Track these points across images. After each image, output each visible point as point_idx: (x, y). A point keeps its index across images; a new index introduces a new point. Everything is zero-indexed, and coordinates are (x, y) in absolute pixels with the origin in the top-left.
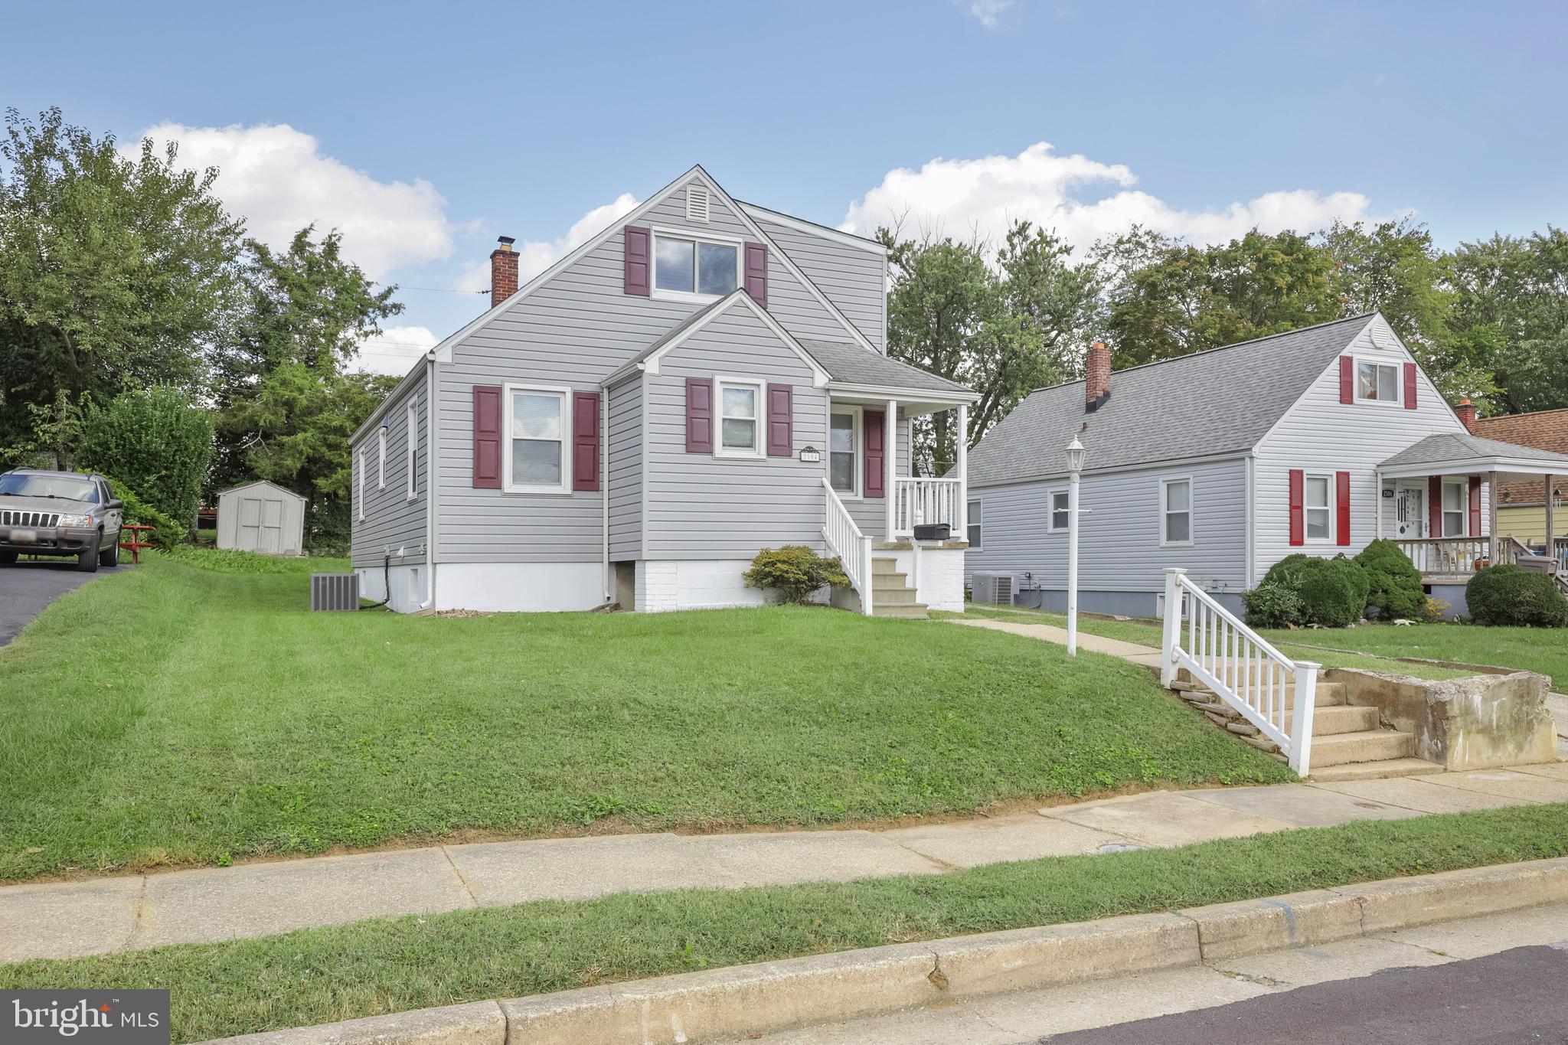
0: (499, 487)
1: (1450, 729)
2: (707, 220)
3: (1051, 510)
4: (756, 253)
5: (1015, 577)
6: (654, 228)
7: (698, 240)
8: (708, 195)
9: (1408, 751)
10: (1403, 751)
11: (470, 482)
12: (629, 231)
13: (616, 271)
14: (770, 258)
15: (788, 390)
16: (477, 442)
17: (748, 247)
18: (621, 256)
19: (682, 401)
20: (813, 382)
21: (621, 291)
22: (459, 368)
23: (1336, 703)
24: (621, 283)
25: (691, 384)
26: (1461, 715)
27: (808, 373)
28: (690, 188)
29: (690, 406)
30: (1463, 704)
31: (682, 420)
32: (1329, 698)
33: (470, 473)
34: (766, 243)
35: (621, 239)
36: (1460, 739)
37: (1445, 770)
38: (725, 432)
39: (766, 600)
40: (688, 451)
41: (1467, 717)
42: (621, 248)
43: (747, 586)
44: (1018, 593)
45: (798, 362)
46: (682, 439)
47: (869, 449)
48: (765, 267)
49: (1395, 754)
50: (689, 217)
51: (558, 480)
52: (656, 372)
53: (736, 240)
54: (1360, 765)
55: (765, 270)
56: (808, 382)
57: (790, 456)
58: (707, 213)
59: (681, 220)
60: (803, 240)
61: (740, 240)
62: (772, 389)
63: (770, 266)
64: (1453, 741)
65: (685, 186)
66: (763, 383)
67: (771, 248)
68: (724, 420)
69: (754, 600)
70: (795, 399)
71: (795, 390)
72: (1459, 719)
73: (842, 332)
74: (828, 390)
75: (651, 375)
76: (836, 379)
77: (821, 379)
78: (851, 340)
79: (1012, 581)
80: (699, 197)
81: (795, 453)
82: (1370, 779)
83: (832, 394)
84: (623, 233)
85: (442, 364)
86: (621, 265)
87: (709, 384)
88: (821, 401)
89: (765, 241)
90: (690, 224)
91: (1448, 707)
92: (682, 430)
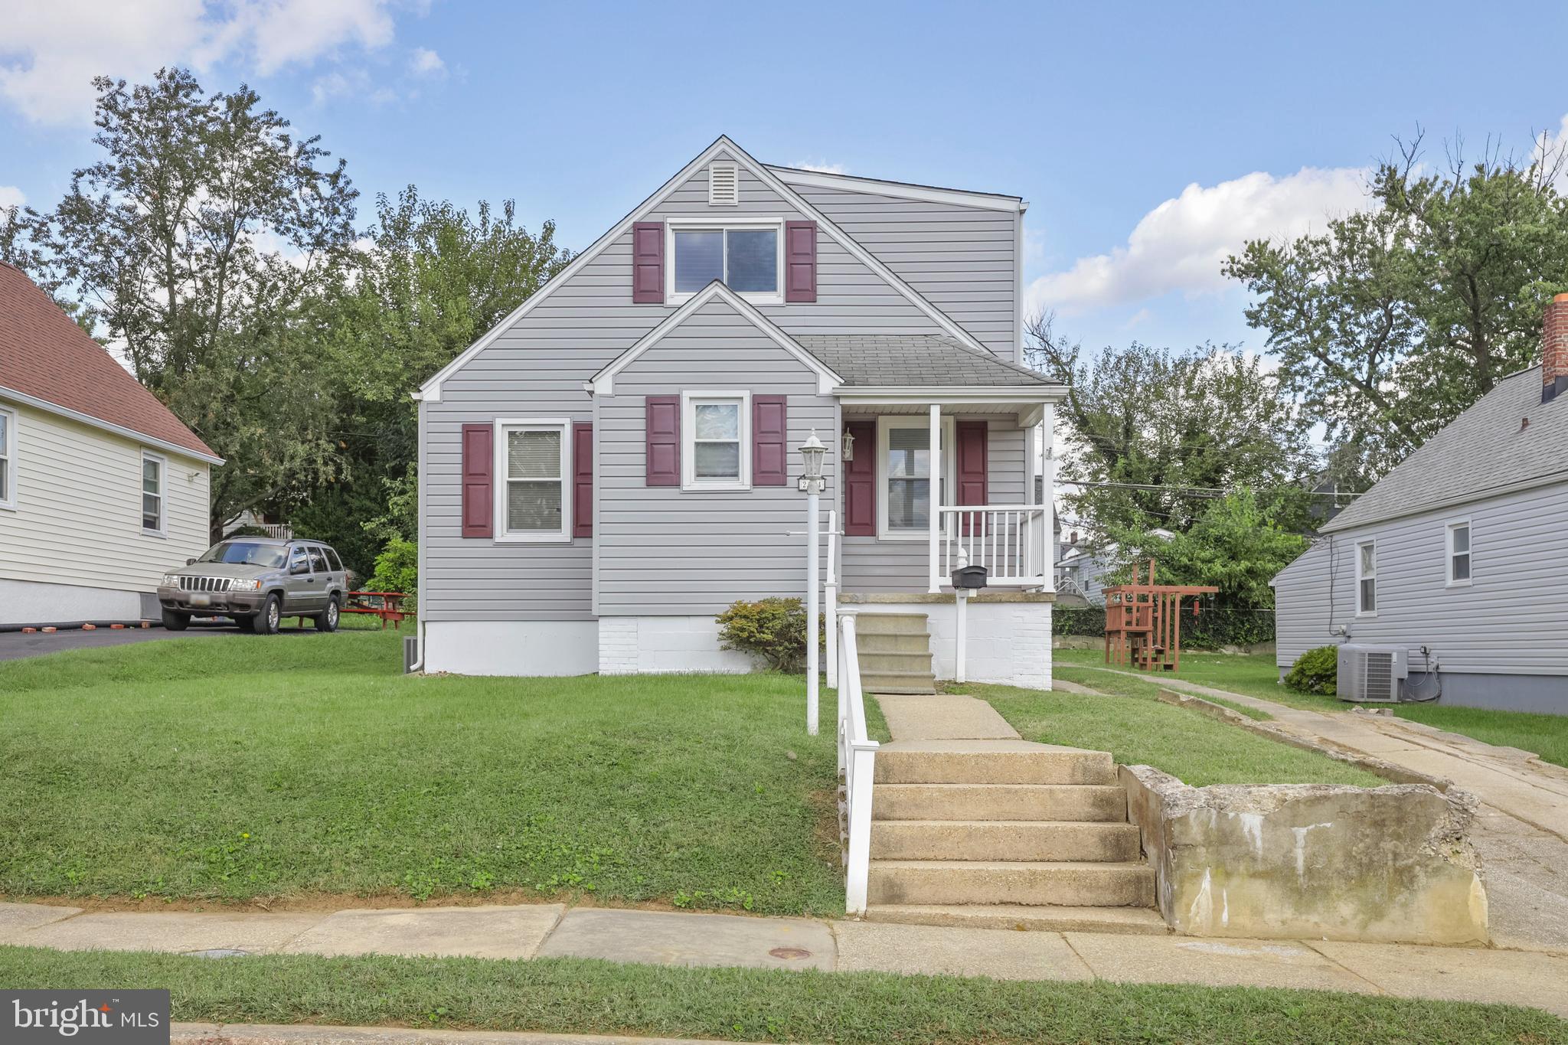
0: (490, 536)
1: (1179, 866)
2: (735, 201)
3: (1450, 552)
4: (801, 234)
5: (1399, 653)
6: (670, 220)
7: (725, 228)
8: (736, 171)
9: (1140, 896)
10: (1128, 894)
11: (459, 531)
12: (638, 228)
13: (625, 278)
14: (820, 237)
15: (781, 401)
16: (466, 486)
17: (791, 227)
18: (629, 260)
19: (642, 424)
20: (817, 389)
21: (629, 301)
22: (447, 406)
23: (1102, 816)
24: (629, 291)
25: (653, 403)
26: (1208, 843)
27: (810, 378)
28: (712, 166)
29: (651, 430)
30: (1213, 824)
31: (642, 447)
32: (1088, 809)
33: (459, 521)
34: (814, 218)
35: (629, 239)
36: (1206, 884)
37: (1171, 931)
38: (698, 458)
39: (754, 666)
40: (649, 485)
41: (1225, 850)
42: (629, 249)
43: (725, 649)
44: (1406, 676)
45: (794, 365)
46: (642, 471)
47: (964, 472)
48: (814, 249)
49: (1108, 897)
50: (712, 201)
51: (557, 525)
52: (609, 391)
53: (775, 221)
54: (1022, 908)
55: (813, 253)
56: (810, 389)
57: (784, 484)
58: (736, 192)
59: (703, 206)
60: (898, 208)
61: (780, 220)
62: (758, 402)
63: (820, 248)
64: (1187, 886)
65: (707, 164)
66: (746, 395)
67: (822, 224)
68: (697, 444)
69: (739, 665)
70: (790, 412)
71: (790, 401)
72: (1203, 850)
73: (925, 321)
74: (838, 398)
75: (601, 396)
76: (847, 383)
77: (828, 383)
78: (937, 331)
79: (1394, 658)
80: (724, 175)
81: (791, 481)
82: (989, 927)
83: (843, 402)
84: (631, 231)
85: (429, 403)
86: (629, 270)
87: (674, 402)
88: (828, 412)
89: (813, 216)
90: (715, 209)
91: (1176, 829)
92: (642, 459)
